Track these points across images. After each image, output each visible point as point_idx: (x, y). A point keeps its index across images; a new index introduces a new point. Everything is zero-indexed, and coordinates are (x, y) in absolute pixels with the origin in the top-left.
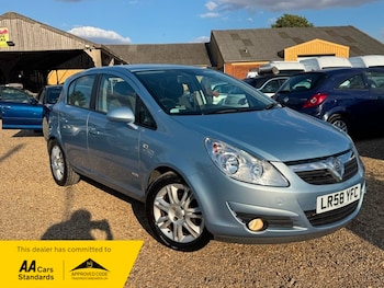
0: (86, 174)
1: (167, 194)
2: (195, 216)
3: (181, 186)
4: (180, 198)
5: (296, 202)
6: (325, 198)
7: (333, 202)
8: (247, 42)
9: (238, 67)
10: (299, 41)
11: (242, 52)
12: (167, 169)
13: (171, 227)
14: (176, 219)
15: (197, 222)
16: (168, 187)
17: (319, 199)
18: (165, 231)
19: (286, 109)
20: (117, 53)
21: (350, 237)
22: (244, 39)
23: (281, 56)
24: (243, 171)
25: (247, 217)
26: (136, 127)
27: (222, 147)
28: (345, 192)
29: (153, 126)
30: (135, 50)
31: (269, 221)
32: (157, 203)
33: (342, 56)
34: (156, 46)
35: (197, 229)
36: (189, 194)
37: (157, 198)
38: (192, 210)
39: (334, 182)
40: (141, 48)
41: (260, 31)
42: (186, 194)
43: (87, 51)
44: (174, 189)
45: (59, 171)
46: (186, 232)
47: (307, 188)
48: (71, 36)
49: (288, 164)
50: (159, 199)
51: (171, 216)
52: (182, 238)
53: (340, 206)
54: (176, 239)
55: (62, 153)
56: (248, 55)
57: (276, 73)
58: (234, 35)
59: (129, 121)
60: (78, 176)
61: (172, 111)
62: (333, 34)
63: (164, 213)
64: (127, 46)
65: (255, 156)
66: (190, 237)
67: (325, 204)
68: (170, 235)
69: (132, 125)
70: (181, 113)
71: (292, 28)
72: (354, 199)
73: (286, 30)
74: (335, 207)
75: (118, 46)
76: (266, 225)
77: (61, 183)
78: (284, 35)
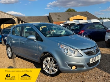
0: (18, 55)
1: (47, 60)
2: (55, 66)
3: (51, 58)
4: (51, 61)
5: (85, 61)
6: (92, 59)
7: (94, 60)
8: (59, 16)
9: (57, 23)
10: (73, 16)
11: (58, 19)
12: (47, 53)
13: (48, 70)
14: (50, 67)
15: (56, 68)
16: (47, 58)
17: (90, 59)
18: (46, 71)
19: (77, 35)
20: (22, 19)
21: (97, 69)
22: (58, 15)
23: (69, 20)
24: (69, 52)
25: (71, 66)
26: (36, 41)
27: (63, 46)
28: (96, 57)
29: (42, 40)
30: (27, 18)
31: (77, 66)
32: (44, 63)
33: (85, 19)
34: (33, 17)
35: (56, 70)
36: (54, 60)
37: (44, 61)
38: (55, 64)
39: (94, 54)
40: (29, 17)
41: (63, 13)
42: (53, 60)
43: (13, 19)
44: (49, 59)
45: (10, 55)
46: (53, 71)
47: (87, 57)
48: (8, 14)
49: (81, 50)
50: (45, 61)
51: (48, 66)
52: (52, 73)
53: (95, 61)
54: (50, 73)
55: (11, 49)
56: (60, 20)
57: (70, 25)
58: (56, 14)
59: (34, 39)
60: (16, 56)
61: (47, 36)
62: (82, 14)
63: (46, 66)
64: (25, 17)
65: (72, 48)
66: (54, 72)
67: (92, 61)
68: (48, 72)
69: (35, 40)
70: (50, 37)
71: (71, 12)
72: (98, 59)
73: (70, 13)
74: (94, 62)
75: (22, 17)
76: (77, 67)
77: (10, 58)
78: (69, 14)
